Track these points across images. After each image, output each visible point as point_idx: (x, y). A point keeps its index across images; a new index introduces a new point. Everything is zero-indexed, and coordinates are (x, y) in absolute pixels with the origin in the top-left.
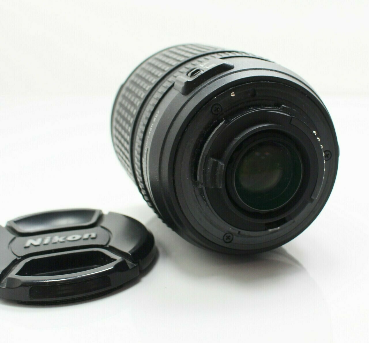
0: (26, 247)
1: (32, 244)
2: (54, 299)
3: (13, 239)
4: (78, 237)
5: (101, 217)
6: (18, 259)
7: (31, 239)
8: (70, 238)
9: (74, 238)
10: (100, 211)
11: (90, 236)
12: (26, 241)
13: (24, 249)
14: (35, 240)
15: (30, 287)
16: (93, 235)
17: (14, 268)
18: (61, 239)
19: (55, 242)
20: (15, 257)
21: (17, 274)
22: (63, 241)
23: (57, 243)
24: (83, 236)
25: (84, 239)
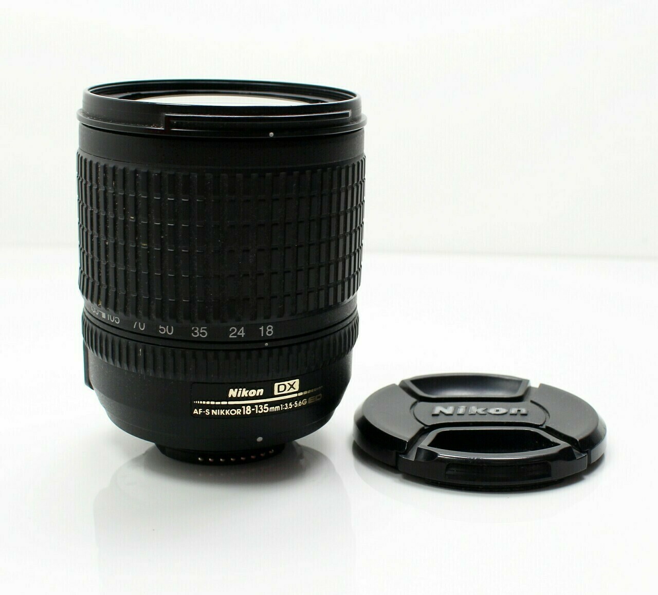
0: (434, 415)
1: (441, 412)
2: (476, 483)
3: (414, 404)
4: (503, 411)
5: (528, 390)
6: (425, 428)
7: (440, 406)
8: (492, 411)
9: (498, 411)
10: (528, 381)
11: (519, 411)
12: (433, 408)
13: (431, 417)
14: (446, 408)
15: (447, 464)
16: (523, 411)
17: (421, 438)
18: (480, 411)
19: (472, 413)
20: (423, 426)
21: (429, 445)
22: (483, 413)
23: (475, 414)
24: (509, 410)
25: (511, 414)
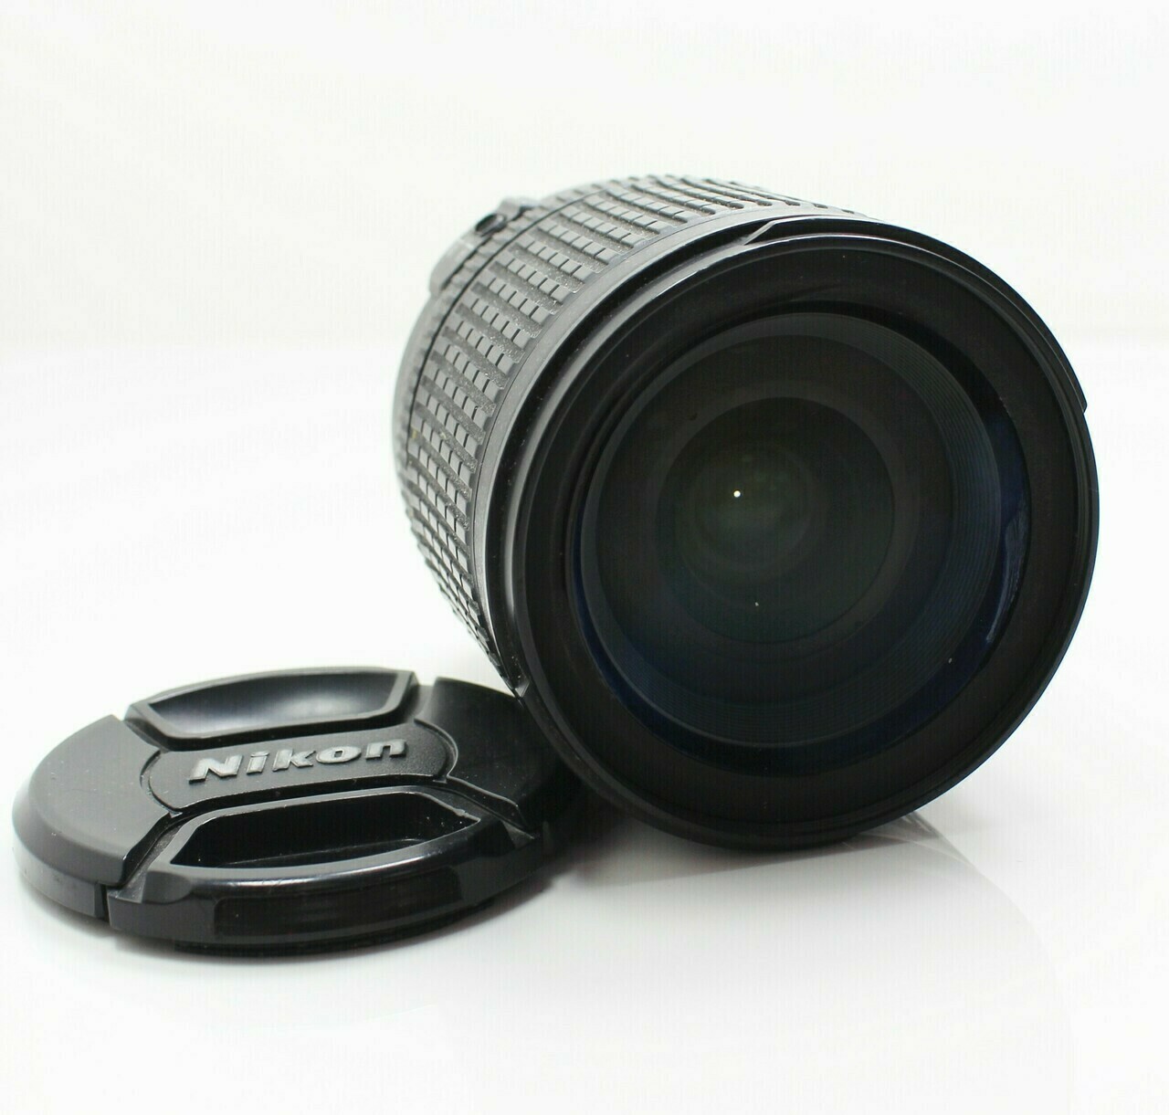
0: (193, 782)
1: (211, 772)
2: (291, 938)
3: (152, 760)
4: (350, 753)
5: (412, 693)
6: (173, 816)
7: (208, 757)
8: (327, 756)
9: (339, 754)
10: (411, 676)
11: (387, 748)
12: (193, 765)
13: (187, 787)
14: (222, 761)
15: (217, 902)
16: (396, 748)
17: (161, 843)
18: (300, 759)
19: (281, 766)
20: (165, 812)
21: (175, 861)
22: (306, 763)
23: (287, 769)
24: (364, 749)
25: (369, 759)
